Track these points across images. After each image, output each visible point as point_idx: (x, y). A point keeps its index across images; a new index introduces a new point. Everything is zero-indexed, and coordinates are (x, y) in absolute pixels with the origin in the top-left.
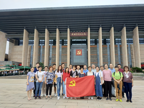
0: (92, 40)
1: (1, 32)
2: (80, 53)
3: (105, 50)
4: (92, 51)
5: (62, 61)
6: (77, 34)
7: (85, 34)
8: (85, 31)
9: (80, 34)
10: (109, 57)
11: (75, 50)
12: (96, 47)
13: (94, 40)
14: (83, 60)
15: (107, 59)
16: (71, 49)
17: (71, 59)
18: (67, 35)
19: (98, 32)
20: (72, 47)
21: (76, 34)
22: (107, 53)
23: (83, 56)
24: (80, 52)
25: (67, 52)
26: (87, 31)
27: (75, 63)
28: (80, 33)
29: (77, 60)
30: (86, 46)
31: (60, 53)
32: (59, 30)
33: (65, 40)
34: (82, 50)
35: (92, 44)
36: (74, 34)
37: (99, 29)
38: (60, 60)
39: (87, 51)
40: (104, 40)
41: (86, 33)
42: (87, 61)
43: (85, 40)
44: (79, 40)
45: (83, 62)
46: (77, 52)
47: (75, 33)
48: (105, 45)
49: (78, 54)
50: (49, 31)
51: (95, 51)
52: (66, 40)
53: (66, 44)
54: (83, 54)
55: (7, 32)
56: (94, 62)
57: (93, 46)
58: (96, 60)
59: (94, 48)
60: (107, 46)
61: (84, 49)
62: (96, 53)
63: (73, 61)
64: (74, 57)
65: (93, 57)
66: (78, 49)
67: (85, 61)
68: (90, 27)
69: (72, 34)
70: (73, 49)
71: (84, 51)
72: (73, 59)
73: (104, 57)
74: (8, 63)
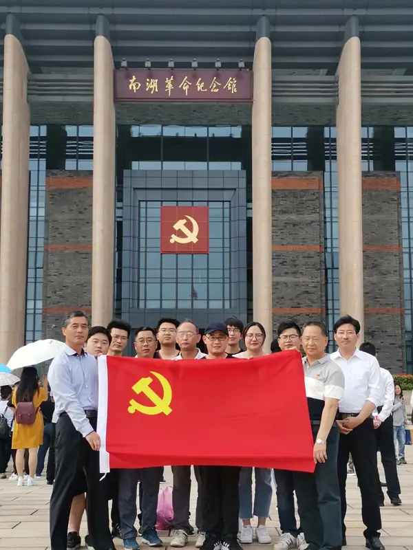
0: (284, 132)
3: (381, 216)
4: (284, 217)
5: (46, 298)
6: (170, 86)
7: (231, 85)
8: (235, 65)
9: (193, 88)
11: (154, 211)
12: (315, 186)
13: (301, 132)
14: (216, 290)
15: (393, 278)
17: (119, 279)
18: (91, 93)
19: (332, 69)
20: (126, 182)
21: (162, 85)
22: (399, 238)
23: (216, 260)
24: (191, 229)
25: (89, 222)
26: (249, 66)
27: (153, 311)
28: (194, 79)
29: (169, 290)
30: (243, 183)
31: (32, 234)
32: (29, 51)
33: (71, 131)
34: (207, 209)
35: (285, 166)
36: (144, 86)
37: (337, 53)
38: (31, 287)
39: (249, 221)
40: (375, 134)
41: (239, 78)
42: (250, 298)
43: (237, 132)
44: (189, 132)
45: (215, 305)
46: (168, 230)
47: (151, 77)
48: (381, 173)
51: (308, 217)
52: (84, 131)
53: (83, 165)
54: (215, 244)
56: (298, 306)
57: (293, 184)
58: (314, 290)
59: (302, 194)
60: (399, 180)
61: (223, 201)
62: (320, 237)
63: (138, 299)
64: (146, 269)
65: (295, 266)
66: (177, 201)
67: (230, 300)
68: (272, 29)
69: (132, 81)
70: (140, 201)
71: (227, 219)
72: (139, 282)
73: (374, 267)
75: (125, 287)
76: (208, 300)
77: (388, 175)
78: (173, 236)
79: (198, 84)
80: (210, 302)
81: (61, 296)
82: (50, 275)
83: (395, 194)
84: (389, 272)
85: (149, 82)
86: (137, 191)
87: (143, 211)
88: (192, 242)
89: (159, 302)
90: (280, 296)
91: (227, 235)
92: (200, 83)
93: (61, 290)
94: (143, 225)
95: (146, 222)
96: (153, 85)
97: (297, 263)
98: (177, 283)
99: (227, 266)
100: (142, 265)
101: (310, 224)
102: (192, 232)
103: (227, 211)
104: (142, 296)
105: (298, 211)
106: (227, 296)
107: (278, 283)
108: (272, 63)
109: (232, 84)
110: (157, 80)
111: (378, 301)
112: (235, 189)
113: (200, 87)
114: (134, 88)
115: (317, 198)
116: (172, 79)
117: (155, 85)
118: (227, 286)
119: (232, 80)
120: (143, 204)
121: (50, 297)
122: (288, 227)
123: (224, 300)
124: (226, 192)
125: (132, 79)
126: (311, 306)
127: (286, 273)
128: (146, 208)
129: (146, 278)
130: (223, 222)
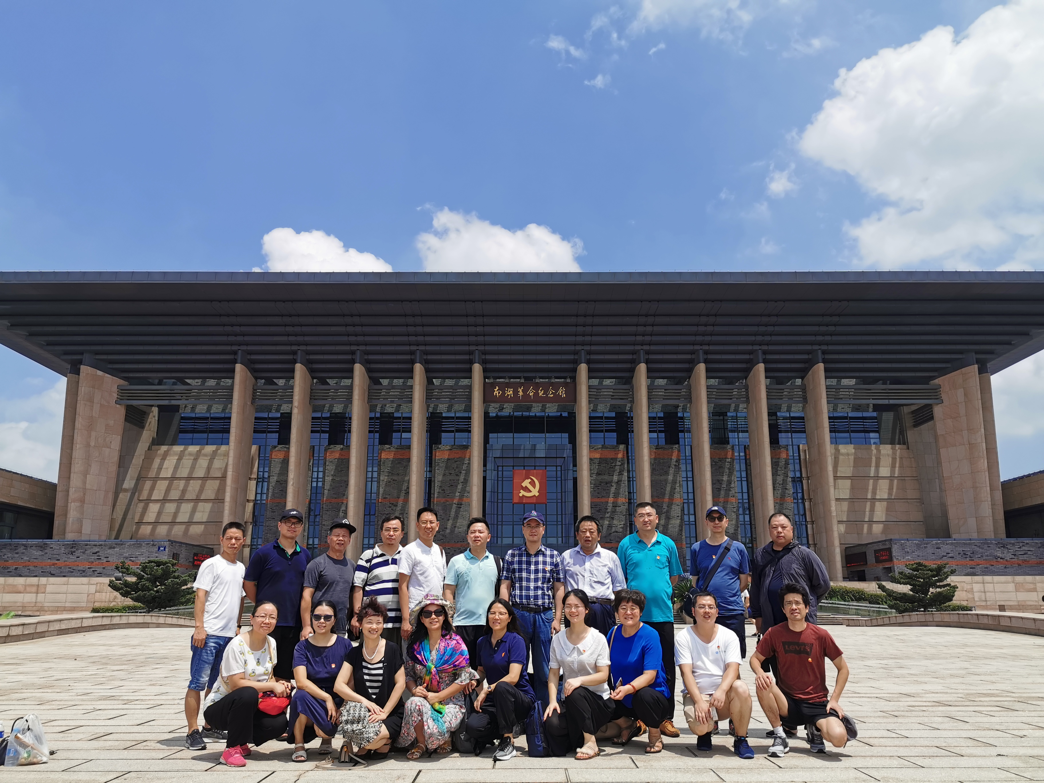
1: (100, 373)
2: (535, 492)
4: (599, 478)
6: (521, 393)
9: (536, 394)
10: (689, 514)
11: (508, 473)
12: (620, 455)
14: (552, 529)
15: (677, 521)
16: (485, 465)
19: (629, 380)
20: (488, 452)
21: (516, 392)
22: (680, 492)
23: (552, 508)
24: (534, 487)
26: (574, 379)
28: (536, 388)
30: (570, 453)
32: (427, 372)
36: (504, 393)
39: (575, 480)
41: (565, 385)
43: (565, 413)
45: (552, 541)
46: (517, 487)
47: (508, 385)
48: (667, 446)
49: (522, 493)
50: (369, 371)
51: (615, 478)
54: (551, 496)
55: (131, 375)
56: (610, 542)
57: (605, 454)
58: (621, 529)
59: (612, 461)
60: (679, 451)
61: (556, 466)
62: (624, 492)
63: (497, 537)
64: (502, 515)
65: (608, 512)
66: (524, 466)
67: (562, 537)
68: (589, 357)
69: (496, 390)
70: (498, 466)
71: (559, 479)
72: (497, 525)
74: (144, 550)
77: (671, 448)
78: (521, 491)
79: (539, 391)
83: (676, 461)
84: (673, 517)
85: (507, 390)
86: (496, 459)
87: (500, 473)
88: (535, 496)
89: (511, 539)
91: (559, 491)
92: (541, 391)
94: (500, 483)
95: (502, 481)
96: (510, 392)
97: (609, 510)
99: (559, 513)
100: (500, 513)
101: (617, 483)
103: (559, 473)
104: (499, 535)
105: (608, 474)
106: (560, 535)
108: (589, 377)
109: (562, 392)
110: (512, 389)
112: (564, 457)
113: (541, 393)
114: (497, 394)
115: (622, 464)
116: (522, 388)
118: (559, 527)
119: (562, 389)
120: (500, 468)
122: (601, 485)
123: (557, 537)
124: (558, 460)
125: (496, 388)
128: (503, 471)
129: (502, 521)
130: (557, 481)
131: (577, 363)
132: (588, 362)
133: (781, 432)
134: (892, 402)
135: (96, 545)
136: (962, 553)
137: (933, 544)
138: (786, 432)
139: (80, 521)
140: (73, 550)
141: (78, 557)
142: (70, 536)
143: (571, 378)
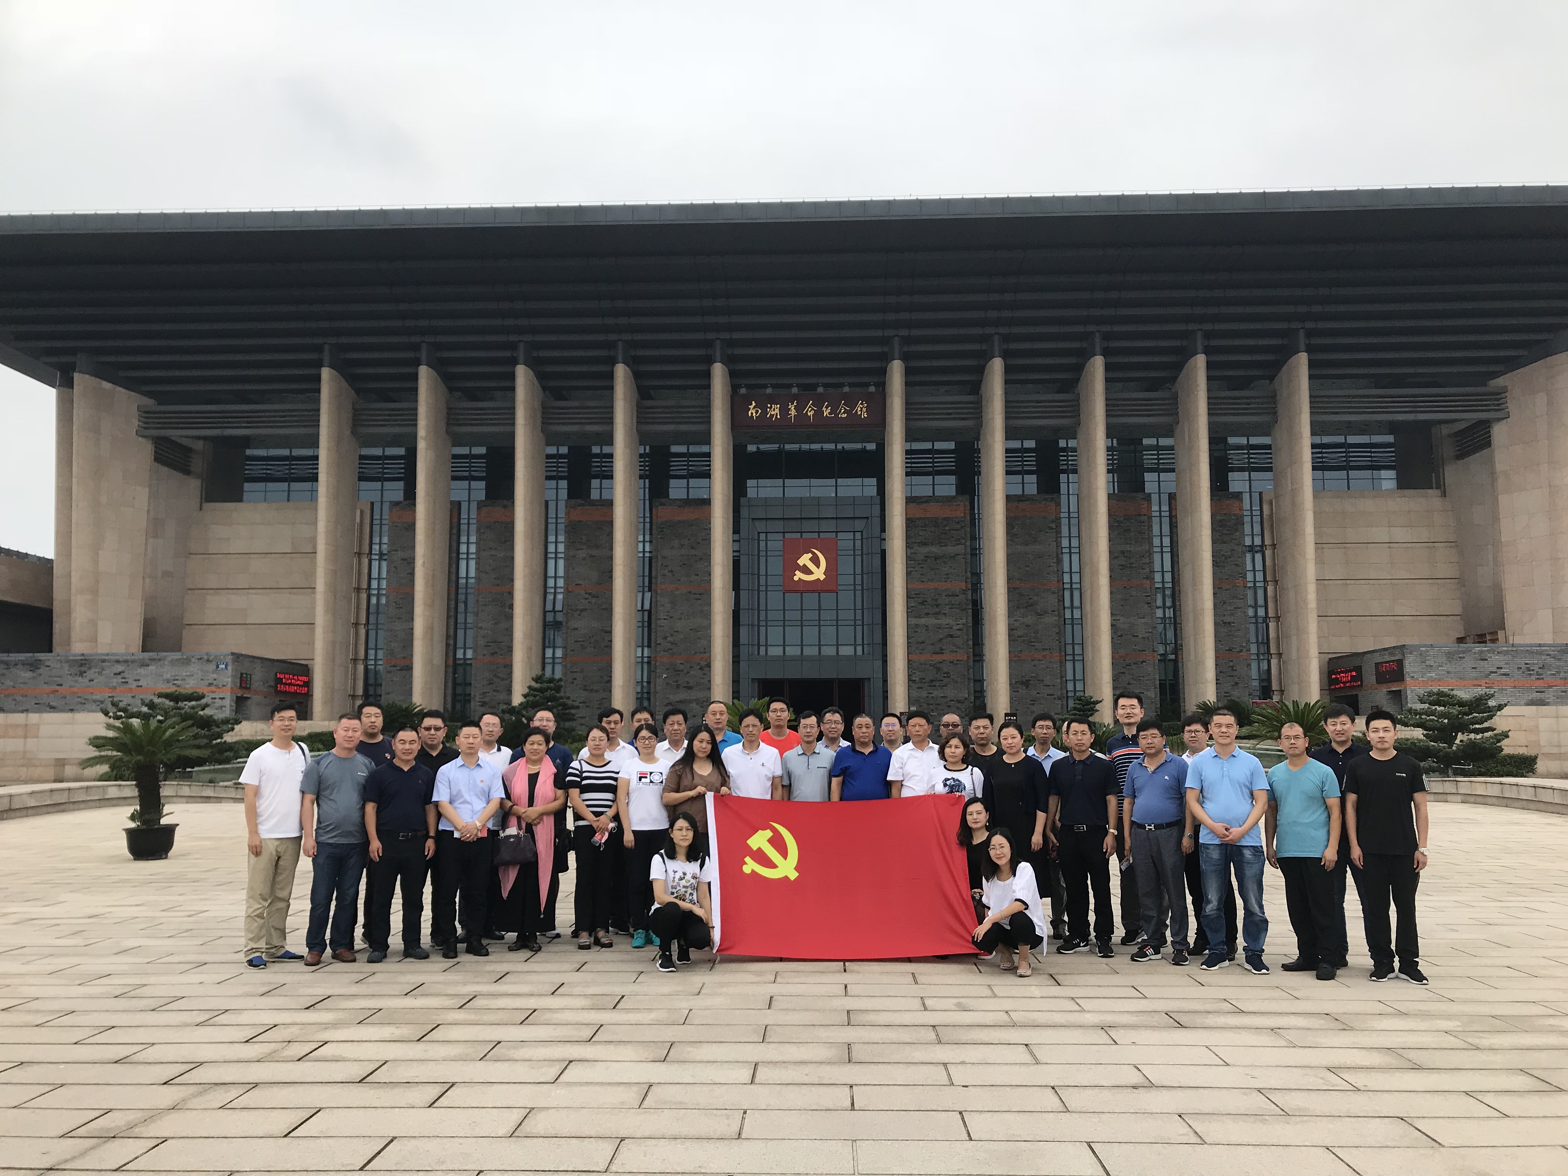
0: (922, 445)
1: (105, 384)
3: (1035, 547)
4: (925, 550)
6: (793, 412)
7: (860, 411)
8: (865, 387)
9: (818, 413)
10: (1072, 607)
11: (775, 543)
14: (847, 633)
15: (1051, 619)
17: (737, 622)
18: (708, 421)
19: (975, 388)
20: (744, 512)
21: (784, 411)
22: (1059, 572)
23: (846, 599)
25: (707, 558)
26: (882, 387)
27: (776, 659)
28: (819, 405)
30: (876, 510)
32: (638, 378)
34: (836, 541)
36: (765, 412)
37: (980, 371)
39: (883, 553)
41: (868, 398)
42: (884, 643)
43: (871, 446)
45: (846, 651)
46: (791, 566)
47: (773, 402)
48: (1038, 497)
50: (540, 377)
51: (950, 550)
54: (846, 580)
55: (157, 389)
56: (941, 652)
57: (934, 511)
58: (959, 633)
59: (945, 523)
60: (1059, 504)
61: (854, 532)
62: (966, 572)
63: (759, 645)
64: (766, 610)
65: (937, 606)
66: (801, 532)
67: (863, 645)
68: (906, 349)
69: (751, 407)
70: (759, 533)
71: (858, 552)
72: (759, 626)
73: (1028, 606)
74: (194, 668)
75: (743, 631)
76: (838, 645)
77: (1045, 499)
79: (824, 409)
80: (840, 648)
81: (672, 643)
82: (660, 619)
83: (1053, 521)
84: (1046, 612)
85: (771, 408)
86: (757, 523)
87: (762, 544)
88: (819, 579)
89: (781, 648)
90: (920, 640)
91: (858, 571)
92: (827, 408)
93: (672, 635)
94: (763, 560)
95: (766, 556)
96: (775, 411)
97: (939, 602)
98: (802, 626)
99: (859, 606)
100: (762, 607)
101: (953, 557)
102: (818, 568)
103: (858, 543)
104: (762, 641)
105: (940, 543)
106: (859, 641)
107: (917, 626)
108: (906, 383)
109: (862, 408)
110: (778, 406)
111: (1033, 646)
112: (867, 518)
113: (826, 412)
114: (754, 414)
115: (962, 527)
116: (795, 404)
117: (777, 411)
118: (859, 628)
119: (862, 404)
120: (763, 536)
121: (660, 644)
122: (929, 560)
123: (855, 645)
124: (857, 522)
125: (751, 404)
126: (956, 652)
127: (927, 614)
128: (766, 540)
129: (766, 621)
130: (854, 555)
131: (887, 358)
132: (905, 358)
133: (1233, 470)
134: (1422, 417)
135: (118, 662)
136: (1524, 666)
137: (1475, 653)
138: (1242, 470)
139: (93, 624)
140: (83, 669)
141: (93, 680)
142: (79, 648)
143: (876, 385)
